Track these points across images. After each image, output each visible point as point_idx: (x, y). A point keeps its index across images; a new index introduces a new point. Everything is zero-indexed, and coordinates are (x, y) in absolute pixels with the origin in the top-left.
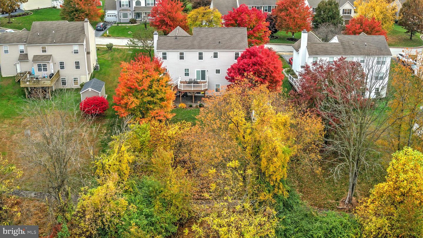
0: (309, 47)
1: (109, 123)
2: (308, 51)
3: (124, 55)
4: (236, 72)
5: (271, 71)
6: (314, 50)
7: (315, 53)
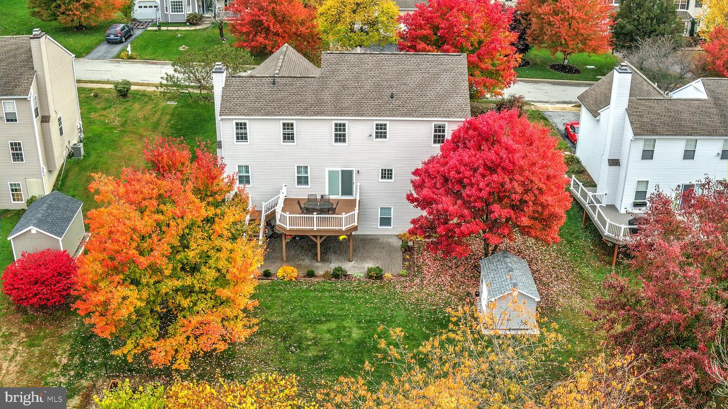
0: (632, 111)
1: (79, 331)
2: (631, 123)
3: (156, 112)
4: (438, 185)
5: (538, 188)
6: (646, 120)
7: (649, 127)
